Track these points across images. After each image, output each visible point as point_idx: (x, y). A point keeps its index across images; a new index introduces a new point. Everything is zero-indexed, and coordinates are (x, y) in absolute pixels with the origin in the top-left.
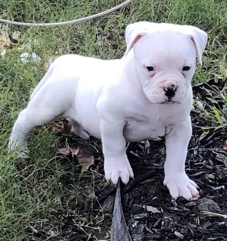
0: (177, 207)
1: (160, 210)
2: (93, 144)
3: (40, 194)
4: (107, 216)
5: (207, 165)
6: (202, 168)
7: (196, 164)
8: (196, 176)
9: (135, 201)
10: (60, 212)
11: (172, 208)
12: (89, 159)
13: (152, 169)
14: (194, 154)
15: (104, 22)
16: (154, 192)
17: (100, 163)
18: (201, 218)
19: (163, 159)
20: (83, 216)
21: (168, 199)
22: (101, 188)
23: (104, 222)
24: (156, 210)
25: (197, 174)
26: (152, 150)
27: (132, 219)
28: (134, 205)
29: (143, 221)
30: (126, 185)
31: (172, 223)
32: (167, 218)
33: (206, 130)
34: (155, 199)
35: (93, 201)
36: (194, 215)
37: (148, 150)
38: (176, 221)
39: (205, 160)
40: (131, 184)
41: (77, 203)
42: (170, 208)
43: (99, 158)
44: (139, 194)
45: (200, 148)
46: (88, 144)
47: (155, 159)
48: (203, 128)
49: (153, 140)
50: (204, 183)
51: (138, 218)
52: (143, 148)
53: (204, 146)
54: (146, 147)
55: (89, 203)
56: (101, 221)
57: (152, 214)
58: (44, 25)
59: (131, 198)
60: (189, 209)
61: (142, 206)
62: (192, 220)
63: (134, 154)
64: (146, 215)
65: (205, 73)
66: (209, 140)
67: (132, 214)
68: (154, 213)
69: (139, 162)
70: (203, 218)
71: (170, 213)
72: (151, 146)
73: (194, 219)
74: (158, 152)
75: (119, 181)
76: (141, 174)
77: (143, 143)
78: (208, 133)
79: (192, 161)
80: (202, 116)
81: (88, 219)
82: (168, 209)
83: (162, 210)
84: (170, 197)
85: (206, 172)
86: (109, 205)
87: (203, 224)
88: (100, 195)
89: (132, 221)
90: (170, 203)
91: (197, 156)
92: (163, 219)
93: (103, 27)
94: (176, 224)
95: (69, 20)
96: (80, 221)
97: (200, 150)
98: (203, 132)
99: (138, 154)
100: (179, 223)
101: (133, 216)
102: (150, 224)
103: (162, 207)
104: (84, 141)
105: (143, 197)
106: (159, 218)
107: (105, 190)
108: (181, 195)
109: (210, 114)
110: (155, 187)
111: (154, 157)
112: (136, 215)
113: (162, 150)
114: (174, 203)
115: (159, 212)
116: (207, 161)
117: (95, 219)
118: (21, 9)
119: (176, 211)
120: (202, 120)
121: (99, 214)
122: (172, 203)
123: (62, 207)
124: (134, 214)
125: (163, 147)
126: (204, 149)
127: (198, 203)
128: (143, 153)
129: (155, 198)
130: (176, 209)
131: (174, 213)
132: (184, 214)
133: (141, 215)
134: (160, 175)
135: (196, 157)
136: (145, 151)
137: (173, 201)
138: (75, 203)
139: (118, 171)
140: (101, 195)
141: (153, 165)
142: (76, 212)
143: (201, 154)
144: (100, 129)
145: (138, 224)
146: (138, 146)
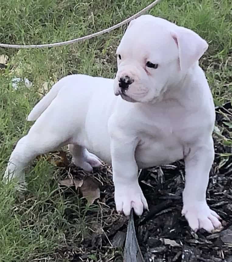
0: (198, 240)
1: (179, 243)
2: (97, 176)
3: (42, 229)
4: (118, 253)
5: (228, 195)
6: (223, 198)
7: (216, 194)
8: (217, 206)
9: (150, 234)
10: (65, 249)
11: (192, 241)
12: (94, 192)
13: (167, 199)
14: (212, 183)
15: (101, 44)
16: (171, 224)
17: (106, 196)
18: (225, 252)
19: (179, 188)
20: (91, 254)
21: (187, 232)
22: (108, 223)
23: (115, 260)
24: (174, 243)
25: (218, 204)
26: (166, 179)
27: (148, 252)
28: (150, 238)
29: (161, 255)
30: (140, 217)
31: (193, 257)
32: (188, 251)
33: (225, 157)
34: (172, 232)
35: (102, 236)
36: (217, 248)
37: (162, 179)
38: (198, 255)
39: (226, 190)
40: (145, 215)
41: (83, 239)
42: (190, 240)
43: (105, 191)
44: (155, 226)
45: (219, 176)
46: (91, 176)
47: (169, 188)
48: (222, 155)
49: (167, 168)
50: (227, 213)
51: (155, 251)
52: (155, 177)
53: (224, 175)
54: (159, 176)
55: (97, 239)
56: (110, 259)
57: (170, 247)
58: (36, 47)
59: (145, 231)
60: (212, 241)
61: (159, 239)
62: (215, 254)
63: (146, 184)
64: (164, 248)
65: (218, 98)
66: (229, 168)
67: (149, 247)
68: (173, 246)
69: (153, 191)
70: (227, 251)
71: (190, 246)
72: (165, 175)
73: (218, 252)
74: (173, 181)
75: (132, 212)
76: (155, 205)
77: (155, 172)
78: (227, 160)
79: (211, 190)
80: (220, 142)
81: (96, 256)
82: (188, 242)
83: (181, 243)
84: (190, 229)
85: (227, 202)
86: (119, 241)
87: (228, 257)
88: (107, 231)
89: (149, 255)
90: (190, 235)
91: (217, 185)
92: (183, 253)
93: (101, 50)
94: (199, 258)
95: (64, 41)
96: (88, 259)
97: (219, 178)
98: (222, 159)
99: (151, 184)
100: (201, 256)
101: (150, 249)
102: (168, 258)
103: (181, 240)
104: (87, 172)
105: (160, 230)
106: (178, 251)
107: (113, 226)
108: (201, 227)
109: (229, 139)
110: (172, 219)
111: (169, 187)
112: (153, 249)
113: (178, 179)
114: (194, 235)
115: (178, 245)
116: (228, 191)
117: (104, 257)
118: (8, 30)
119: (198, 244)
120: (219, 146)
121: (108, 251)
122: (192, 236)
123: (67, 244)
124: (150, 247)
125: (178, 176)
126: (224, 177)
127: (222, 235)
128: (156, 182)
129: (173, 230)
130: (197, 242)
131: (195, 246)
132: (206, 248)
133: (158, 248)
134: (177, 206)
135: (215, 187)
136: (158, 180)
137: (192, 233)
138: (82, 239)
139: (130, 201)
140: (109, 231)
141: (168, 195)
142: (82, 250)
143: (221, 184)
144: (110, 153)
145: (155, 258)
146: (150, 175)
